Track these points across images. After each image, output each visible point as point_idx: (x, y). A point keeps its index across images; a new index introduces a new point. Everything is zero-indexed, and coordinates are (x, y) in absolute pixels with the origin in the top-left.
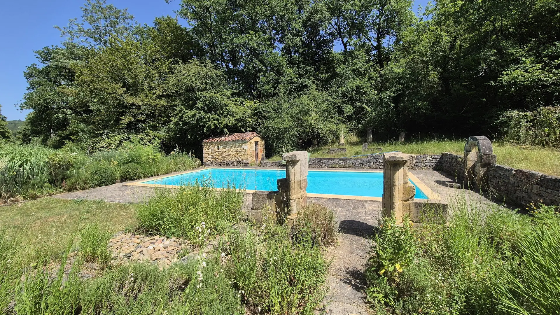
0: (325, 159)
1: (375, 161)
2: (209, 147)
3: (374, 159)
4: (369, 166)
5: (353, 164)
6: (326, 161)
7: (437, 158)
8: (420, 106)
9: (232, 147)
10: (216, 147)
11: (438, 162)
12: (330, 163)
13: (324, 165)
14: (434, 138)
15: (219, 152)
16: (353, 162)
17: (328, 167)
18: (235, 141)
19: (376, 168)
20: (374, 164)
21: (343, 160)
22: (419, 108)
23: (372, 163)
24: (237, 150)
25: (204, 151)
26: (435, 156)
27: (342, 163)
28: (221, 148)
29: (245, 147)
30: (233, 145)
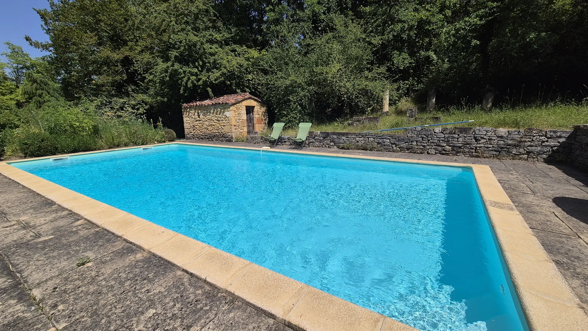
0: (334, 134)
1: (420, 139)
2: (189, 113)
3: (417, 135)
4: (408, 149)
5: (378, 143)
6: (335, 137)
7: (560, 137)
8: (531, 39)
9: (213, 113)
10: (196, 113)
11: (562, 144)
12: (342, 141)
13: (332, 144)
14: (553, 99)
15: (200, 120)
16: (380, 141)
17: (338, 147)
18: (215, 105)
19: (421, 153)
20: (417, 145)
21: (363, 136)
22: (529, 44)
23: (415, 143)
24: (219, 119)
25: (185, 119)
26: (555, 132)
27: (361, 141)
28: (201, 116)
29: (227, 114)
30: (214, 110)
